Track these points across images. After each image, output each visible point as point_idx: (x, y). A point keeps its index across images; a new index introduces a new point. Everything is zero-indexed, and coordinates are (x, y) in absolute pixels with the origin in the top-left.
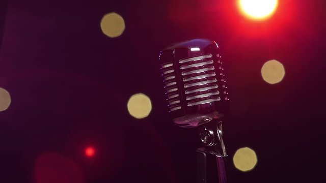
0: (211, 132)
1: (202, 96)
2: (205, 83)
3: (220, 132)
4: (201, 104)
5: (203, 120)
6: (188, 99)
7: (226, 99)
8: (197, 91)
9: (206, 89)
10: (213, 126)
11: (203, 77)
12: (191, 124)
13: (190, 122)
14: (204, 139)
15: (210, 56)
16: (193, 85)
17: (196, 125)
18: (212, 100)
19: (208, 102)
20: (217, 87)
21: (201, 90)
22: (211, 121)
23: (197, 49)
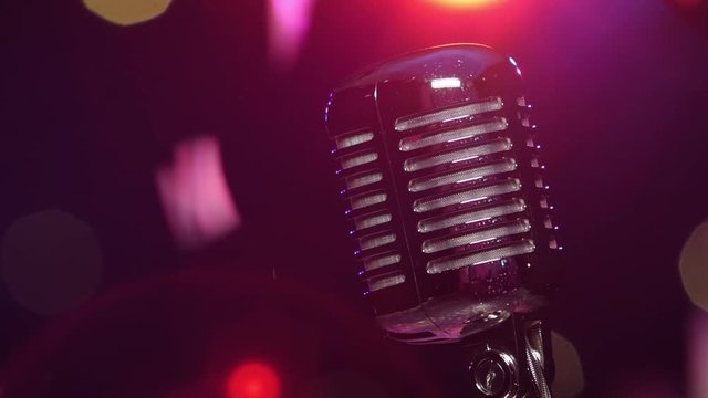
0: (508, 359)
1: (473, 239)
2: (482, 196)
3: (537, 355)
4: (471, 267)
5: (478, 320)
6: (428, 250)
7: (553, 246)
8: (455, 221)
9: (486, 216)
10: (513, 335)
11: (477, 175)
12: (439, 334)
13: (438, 327)
14: (484, 383)
15: (497, 105)
16: (443, 202)
17: (455, 334)
18: (507, 252)
19: (494, 257)
20: (521, 208)
21: (470, 219)
22: (507, 321)
23: (453, 83)
